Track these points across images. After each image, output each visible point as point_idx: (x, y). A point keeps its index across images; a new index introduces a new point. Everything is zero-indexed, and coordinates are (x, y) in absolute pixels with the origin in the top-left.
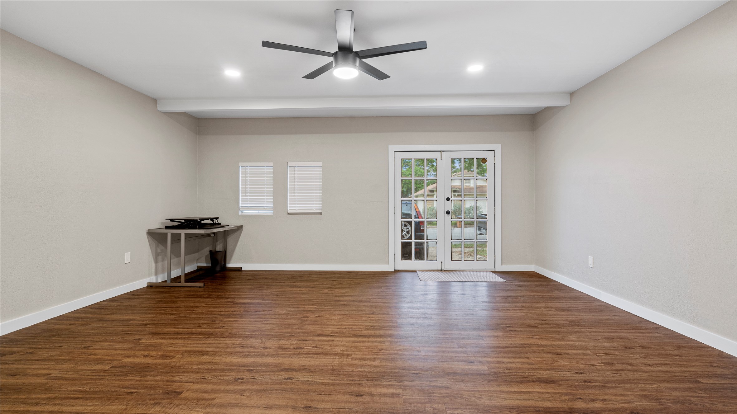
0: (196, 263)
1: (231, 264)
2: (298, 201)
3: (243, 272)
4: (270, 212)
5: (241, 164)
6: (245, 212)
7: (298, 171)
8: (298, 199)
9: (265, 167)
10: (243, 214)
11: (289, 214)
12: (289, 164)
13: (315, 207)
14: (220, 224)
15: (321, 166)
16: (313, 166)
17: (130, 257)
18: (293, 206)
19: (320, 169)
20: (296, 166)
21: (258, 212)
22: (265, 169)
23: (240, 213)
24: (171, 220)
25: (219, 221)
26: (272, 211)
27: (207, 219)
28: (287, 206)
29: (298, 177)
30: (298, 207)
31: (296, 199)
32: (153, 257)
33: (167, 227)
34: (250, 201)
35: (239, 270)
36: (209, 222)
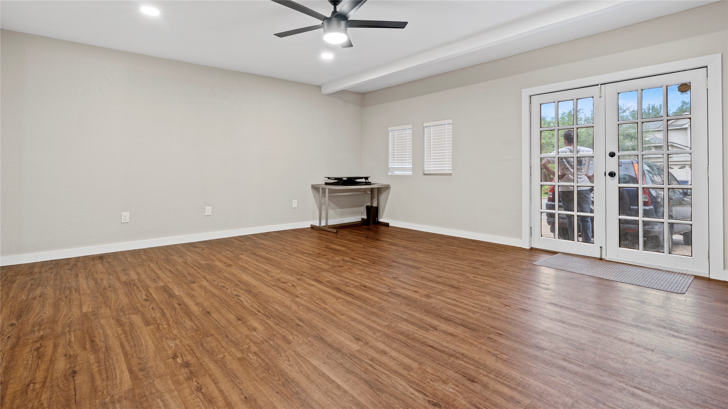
0: (361, 215)
1: (382, 220)
2: (433, 162)
3: (390, 228)
4: (410, 173)
5: (390, 129)
6: (395, 172)
7: (433, 131)
8: (433, 159)
9: (407, 129)
10: (393, 174)
11: (425, 174)
12: (425, 125)
13: (447, 168)
14: (370, 183)
15: (451, 124)
16: (446, 124)
17: (296, 203)
18: (429, 167)
19: (451, 127)
20: (431, 126)
21: (403, 172)
22: (407, 131)
23: (390, 174)
24: (329, 178)
25: (370, 180)
26: (411, 172)
27: (362, 178)
28: (423, 167)
29: (433, 136)
30: (433, 167)
31: (431, 159)
32: (317, 206)
33: (326, 184)
34: (397, 162)
35: (387, 225)
36: (363, 180)
